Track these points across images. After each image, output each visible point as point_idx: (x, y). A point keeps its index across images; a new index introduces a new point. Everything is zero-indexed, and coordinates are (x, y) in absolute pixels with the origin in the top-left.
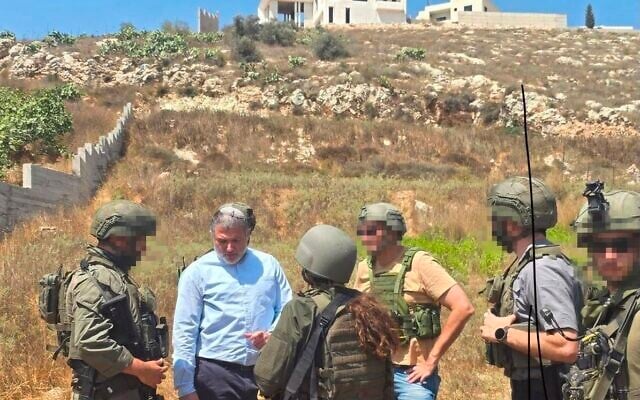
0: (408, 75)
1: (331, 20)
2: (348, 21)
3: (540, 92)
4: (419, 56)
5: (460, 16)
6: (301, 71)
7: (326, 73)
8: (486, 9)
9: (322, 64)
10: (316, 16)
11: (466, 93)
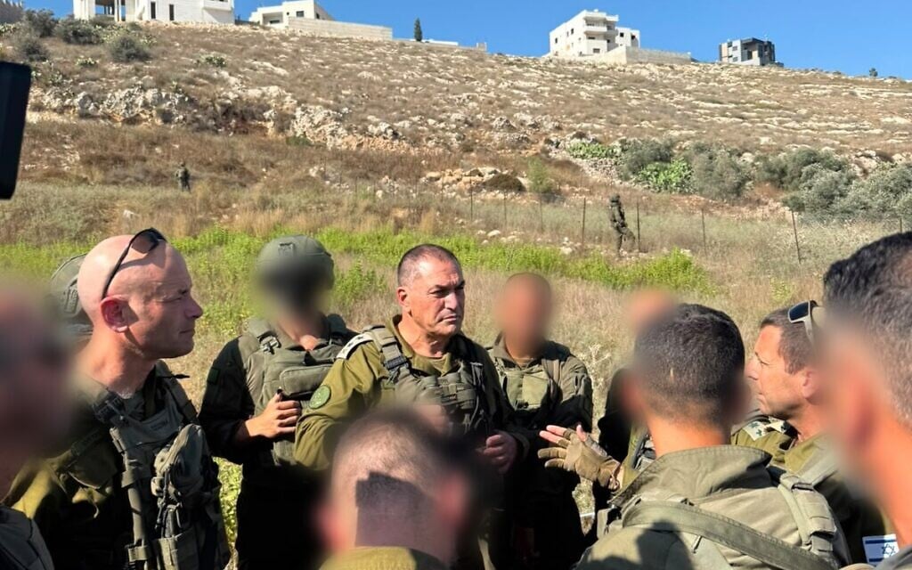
0: (206, 82)
1: (153, 16)
2: (172, 17)
3: (327, 106)
4: (221, 64)
5: (291, 21)
6: (89, 73)
7: (117, 76)
8: (318, 16)
9: (114, 67)
10: (138, 10)
11: (262, 102)
